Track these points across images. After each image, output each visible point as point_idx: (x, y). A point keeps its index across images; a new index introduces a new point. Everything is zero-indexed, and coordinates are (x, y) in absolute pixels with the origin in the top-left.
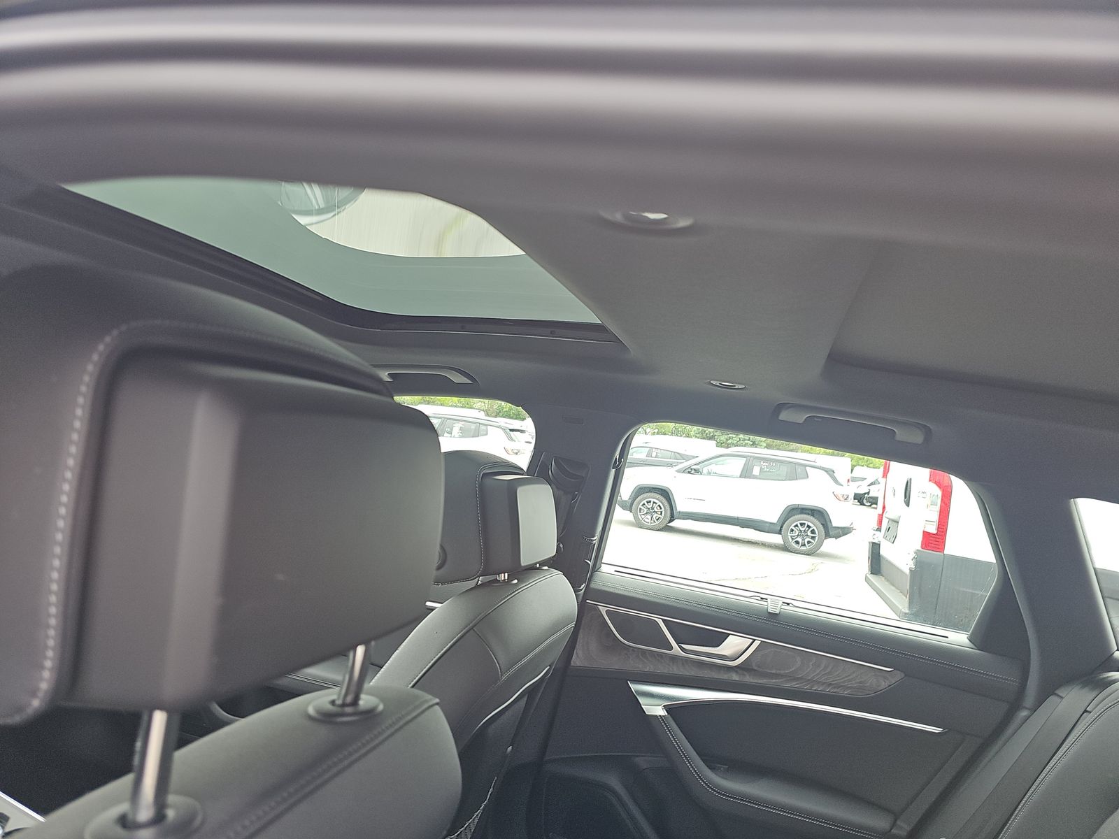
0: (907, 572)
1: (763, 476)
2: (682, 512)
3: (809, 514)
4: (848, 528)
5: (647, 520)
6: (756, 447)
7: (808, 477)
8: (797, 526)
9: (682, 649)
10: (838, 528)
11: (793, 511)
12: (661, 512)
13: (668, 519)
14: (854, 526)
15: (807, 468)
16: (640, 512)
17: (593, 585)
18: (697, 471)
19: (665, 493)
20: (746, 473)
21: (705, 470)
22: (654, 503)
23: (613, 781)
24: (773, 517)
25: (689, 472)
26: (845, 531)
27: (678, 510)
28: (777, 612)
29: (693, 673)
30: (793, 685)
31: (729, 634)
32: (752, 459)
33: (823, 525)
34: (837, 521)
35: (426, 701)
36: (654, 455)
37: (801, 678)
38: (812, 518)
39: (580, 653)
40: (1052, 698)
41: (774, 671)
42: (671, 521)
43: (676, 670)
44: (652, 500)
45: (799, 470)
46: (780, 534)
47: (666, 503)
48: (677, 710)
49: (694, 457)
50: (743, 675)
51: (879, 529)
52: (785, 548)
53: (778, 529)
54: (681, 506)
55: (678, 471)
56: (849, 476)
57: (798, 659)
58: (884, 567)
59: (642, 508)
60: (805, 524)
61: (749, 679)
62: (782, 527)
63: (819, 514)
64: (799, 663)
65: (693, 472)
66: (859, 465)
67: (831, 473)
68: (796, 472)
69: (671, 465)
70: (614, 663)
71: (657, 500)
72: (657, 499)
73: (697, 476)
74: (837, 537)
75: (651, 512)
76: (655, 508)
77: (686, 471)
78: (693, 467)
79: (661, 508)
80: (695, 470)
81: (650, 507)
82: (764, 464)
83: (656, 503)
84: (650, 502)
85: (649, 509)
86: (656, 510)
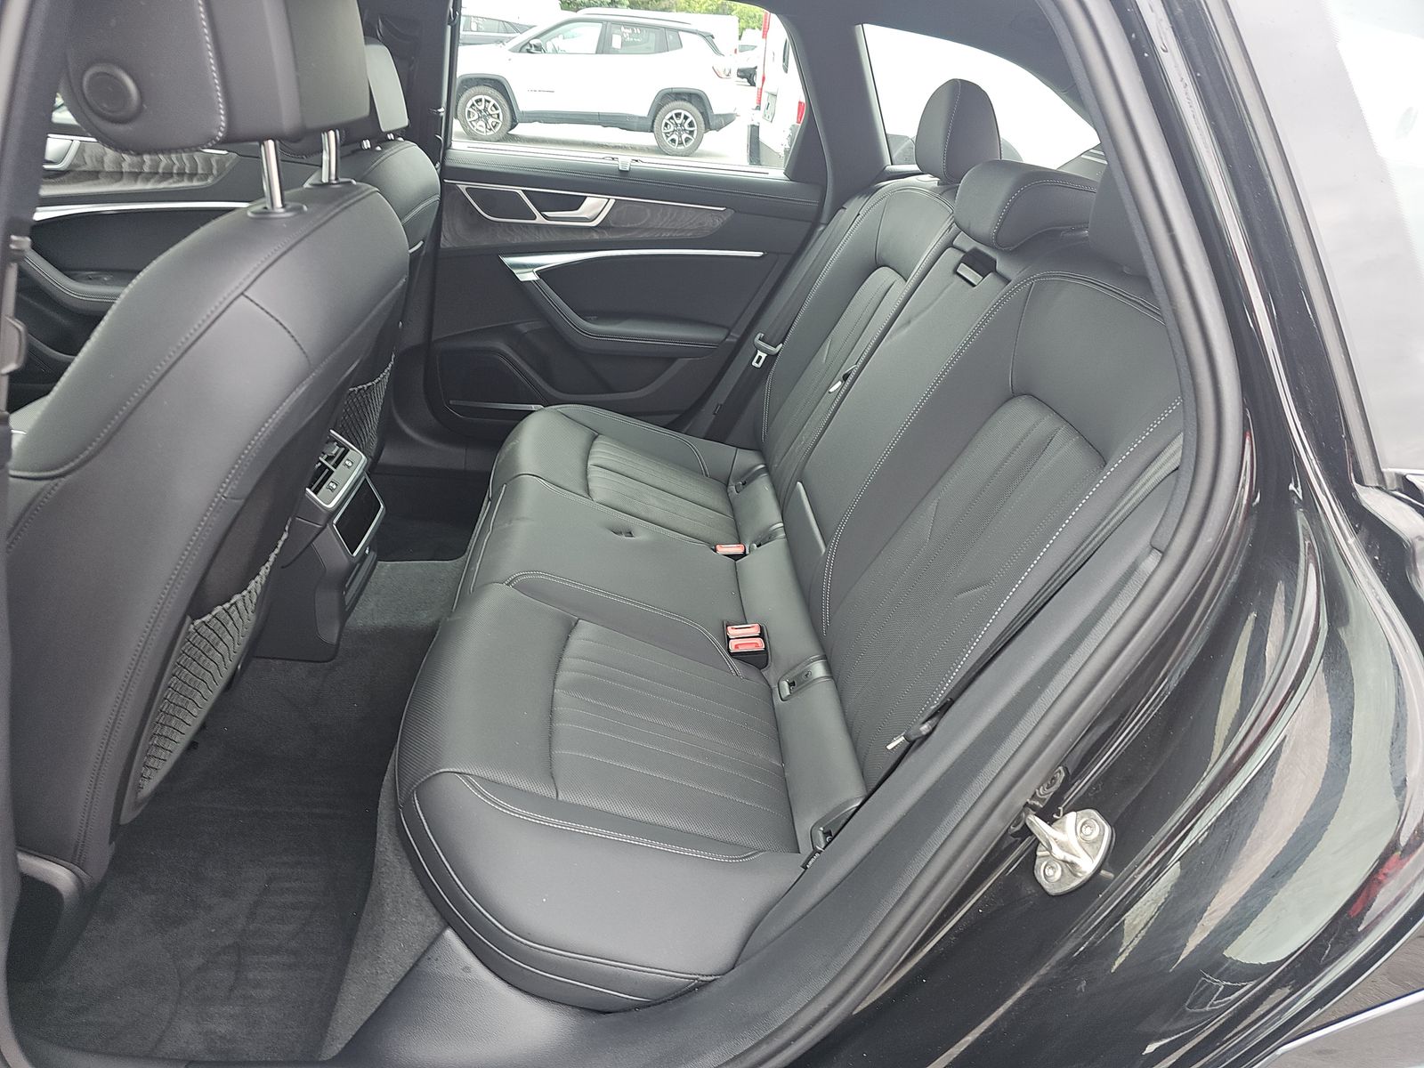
0: (782, 154)
1: (626, 50)
2: (527, 113)
3: (685, 100)
4: (732, 114)
5: (480, 128)
6: (616, 7)
7: (681, 46)
8: (672, 118)
9: (545, 217)
10: (720, 115)
11: (666, 97)
12: (498, 115)
13: (509, 124)
14: (737, 112)
15: (680, 33)
16: (469, 117)
17: (448, 163)
18: (539, 48)
19: (498, 85)
20: (604, 47)
21: (549, 47)
22: (486, 101)
23: (501, 346)
24: (642, 109)
25: (528, 51)
26: (727, 119)
27: (521, 109)
28: (628, 169)
29: (558, 239)
30: (646, 235)
31: (586, 197)
32: (609, 24)
33: (702, 113)
34: (718, 107)
35: (368, 189)
36: (474, 27)
37: (652, 228)
38: (690, 106)
39: (448, 235)
40: (841, 211)
41: (628, 226)
42: (513, 127)
43: (541, 238)
44: (483, 97)
45: (671, 37)
46: (652, 131)
47: (503, 102)
48: (546, 274)
49: (531, 27)
50: (603, 233)
51: (758, 108)
52: (659, 151)
53: (649, 125)
54: (524, 103)
55: (513, 50)
56: (737, 44)
57: (648, 211)
58: (763, 152)
59: (471, 110)
60: (681, 114)
61: (607, 236)
62: (653, 121)
63: (696, 98)
64: (649, 215)
65: (533, 50)
66: (749, 27)
67: (709, 38)
68: (666, 41)
69: (500, 41)
70: (483, 240)
71: (489, 96)
73: (538, 57)
74: (718, 128)
75: (483, 115)
76: (489, 110)
77: (524, 50)
78: (532, 42)
79: (497, 109)
80: (535, 46)
81: (482, 108)
82: (627, 31)
83: (489, 102)
84: (481, 100)
85: (480, 111)
86: (491, 113)
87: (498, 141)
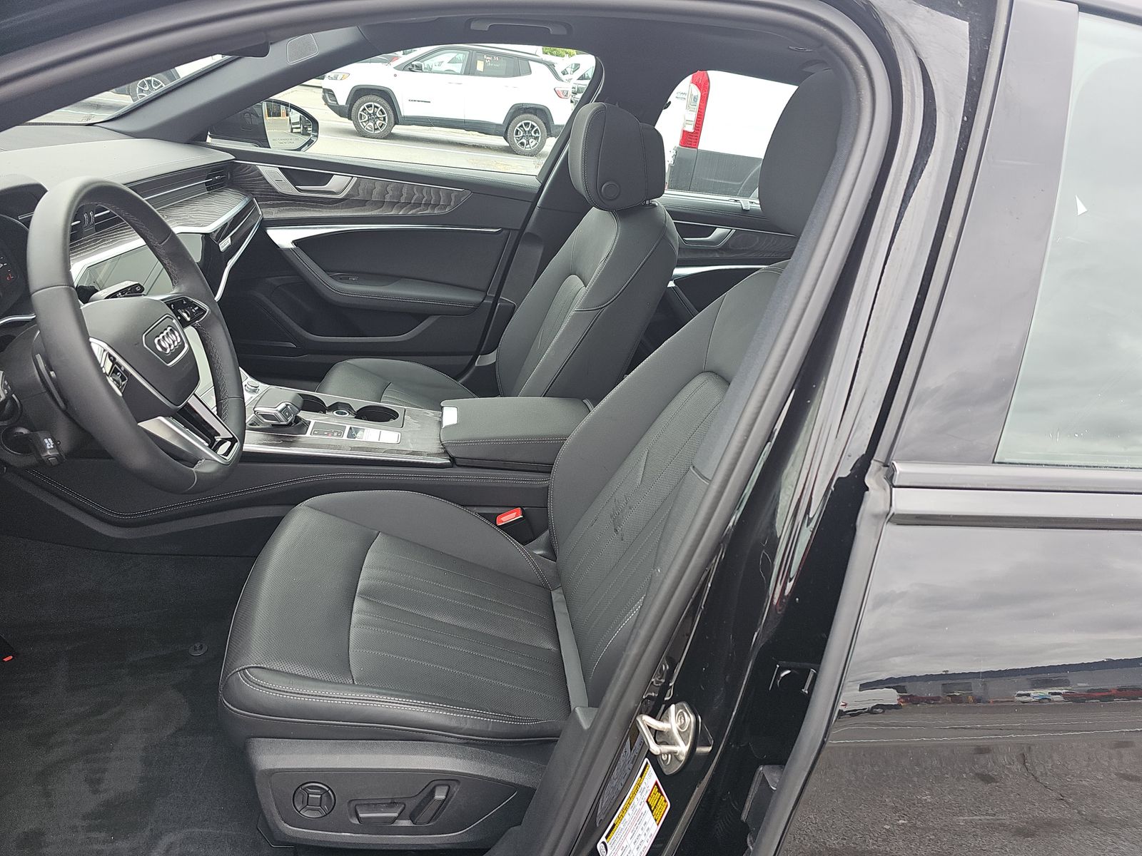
1: (487, 73)
2: (406, 117)
3: (532, 113)
5: (368, 128)
7: (531, 72)
8: (522, 126)
11: (519, 111)
12: (384, 118)
13: (391, 125)
15: (530, 62)
16: (361, 119)
18: (419, 68)
19: (385, 95)
20: (470, 70)
21: (427, 67)
22: (375, 107)
24: (499, 118)
25: (410, 70)
27: (402, 114)
28: (749, 209)
29: (691, 257)
31: (716, 228)
32: (474, 52)
33: (544, 123)
37: (758, 251)
38: (535, 118)
41: (741, 248)
42: (394, 127)
44: (373, 104)
45: (522, 64)
46: (505, 135)
47: (389, 108)
48: (683, 282)
50: (722, 253)
52: (509, 150)
53: (503, 131)
54: (406, 110)
55: (397, 68)
59: (363, 113)
60: (529, 123)
61: (725, 256)
62: (507, 128)
63: (542, 112)
64: (758, 241)
65: (414, 69)
67: (551, 66)
68: (519, 68)
72: (378, 103)
73: (417, 75)
75: (372, 117)
76: (377, 114)
77: (407, 68)
78: (414, 63)
79: (383, 114)
80: (416, 66)
81: (371, 112)
82: (488, 58)
83: (377, 108)
84: (371, 106)
85: (370, 114)
86: (379, 116)
87: (384, 139)
